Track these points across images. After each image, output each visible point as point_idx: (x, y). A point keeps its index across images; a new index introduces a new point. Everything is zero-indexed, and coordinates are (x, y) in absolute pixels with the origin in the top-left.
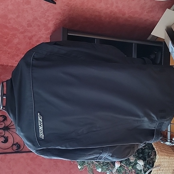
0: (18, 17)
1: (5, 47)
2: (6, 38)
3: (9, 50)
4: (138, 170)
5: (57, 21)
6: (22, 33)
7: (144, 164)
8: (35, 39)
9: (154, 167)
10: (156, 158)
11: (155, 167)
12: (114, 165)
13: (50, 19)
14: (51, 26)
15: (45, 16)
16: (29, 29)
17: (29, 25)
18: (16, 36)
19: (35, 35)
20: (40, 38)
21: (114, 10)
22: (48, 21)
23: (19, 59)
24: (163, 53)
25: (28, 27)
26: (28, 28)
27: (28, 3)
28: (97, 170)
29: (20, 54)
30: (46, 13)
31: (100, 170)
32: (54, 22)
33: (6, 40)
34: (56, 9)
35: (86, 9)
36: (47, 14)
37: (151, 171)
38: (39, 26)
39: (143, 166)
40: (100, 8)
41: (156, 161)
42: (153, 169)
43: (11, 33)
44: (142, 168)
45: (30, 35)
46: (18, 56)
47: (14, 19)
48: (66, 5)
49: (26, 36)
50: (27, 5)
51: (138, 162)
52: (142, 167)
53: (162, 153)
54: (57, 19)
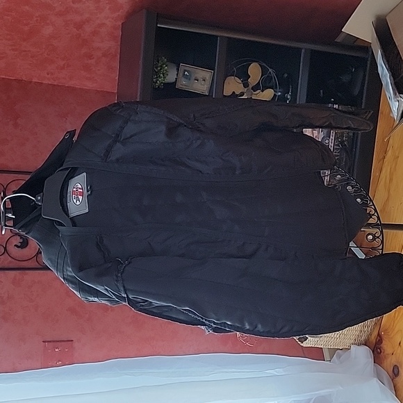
1: (25, 43)
2: (26, 25)
3: (33, 50)
6: (60, 14)
8: (88, 29)
16: (75, 6)
18: (48, 22)
19: (88, 21)
20: (100, 26)
24: (367, 74)
25: (73, 3)
33: (26, 28)
43: (38, 14)
45: (77, 18)
49: (70, 20)
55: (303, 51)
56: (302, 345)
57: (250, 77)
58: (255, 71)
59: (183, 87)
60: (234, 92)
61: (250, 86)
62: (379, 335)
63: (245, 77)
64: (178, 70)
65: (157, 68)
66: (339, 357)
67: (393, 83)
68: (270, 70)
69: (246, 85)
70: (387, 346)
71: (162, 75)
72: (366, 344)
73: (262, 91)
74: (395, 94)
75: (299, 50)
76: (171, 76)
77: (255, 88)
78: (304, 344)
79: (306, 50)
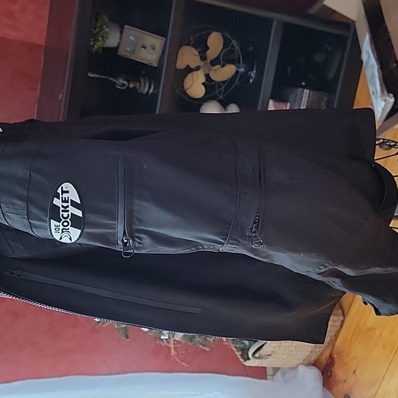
55: (275, 23)
56: (245, 363)
57: (208, 48)
58: (215, 42)
59: (126, 54)
60: (188, 66)
61: (209, 60)
62: (331, 357)
63: (203, 48)
64: (121, 32)
65: (95, 29)
66: (284, 374)
67: (381, 78)
68: (234, 42)
69: (203, 58)
70: (339, 372)
71: (100, 38)
72: (315, 364)
73: (222, 67)
74: (382, 92)
75: (270, 21)
76: (112, 40)
77: (213, 63)
78: (248, 363)
79: (278, 21)
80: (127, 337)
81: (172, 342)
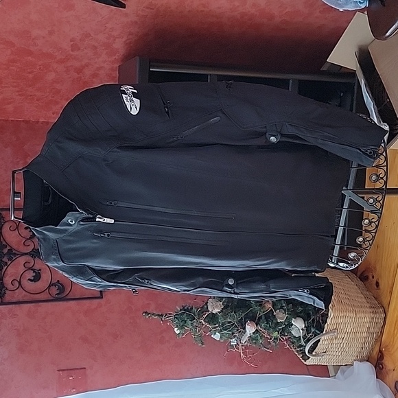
0: (51, 33)
1: (30, 89)
2: (30, 73)
3: (38, 94)
4: (295, 337)
5: (131, 37)
6: (61, 62)
7: (305, 326)
8: (88, 72)
9: (324, 332)
10: (328, 315)
11: (326, 333)
12: (244, 329)
13: (115, 34)
14: (120, 46)
15: (105, 30)
16: (75, 53)
17: (75, 47)
18: (51, 69)
19: (87, 65)
20: (98, 69)
21: (249, 12)
22: (112, 39)
23: (59, 109)
24: (355, 98)
25: (72, 51)
26: (71, 53)
27: (70, 7)
28: (212, 336)
29: (61, 99)
30: (106, 23)
31: (217, 336)
32: (124, 40)
33: (31, 76)
34: (126, 15)
35: (189, 11)
36: (109, 26)
37: (319, 341)
38: (95, 48)
39: (302, 329)
40: (219, 8)
41: (329, 321)
42: (323, 338)
43: (40, 63)
44: (301, 334)
45: (77, 64)
46: (57, 103)
47: (44, 37)
48: (148, 8)
49: (70, 66)
50: (67, 12)
51: (293, 322)
52: (301, 331)
53: (341, 306)
54: (131, 34)
55: (291, 81)
56: (305, 363)
62: (380, 351)
66: (343, 372)
67: (377, 112)
70: (388, 362)
72: (368, 360)
75: (287, 81)
78: (307, 363)
79: (294, 80)
80: (203, 344)
81: (240, 347)
